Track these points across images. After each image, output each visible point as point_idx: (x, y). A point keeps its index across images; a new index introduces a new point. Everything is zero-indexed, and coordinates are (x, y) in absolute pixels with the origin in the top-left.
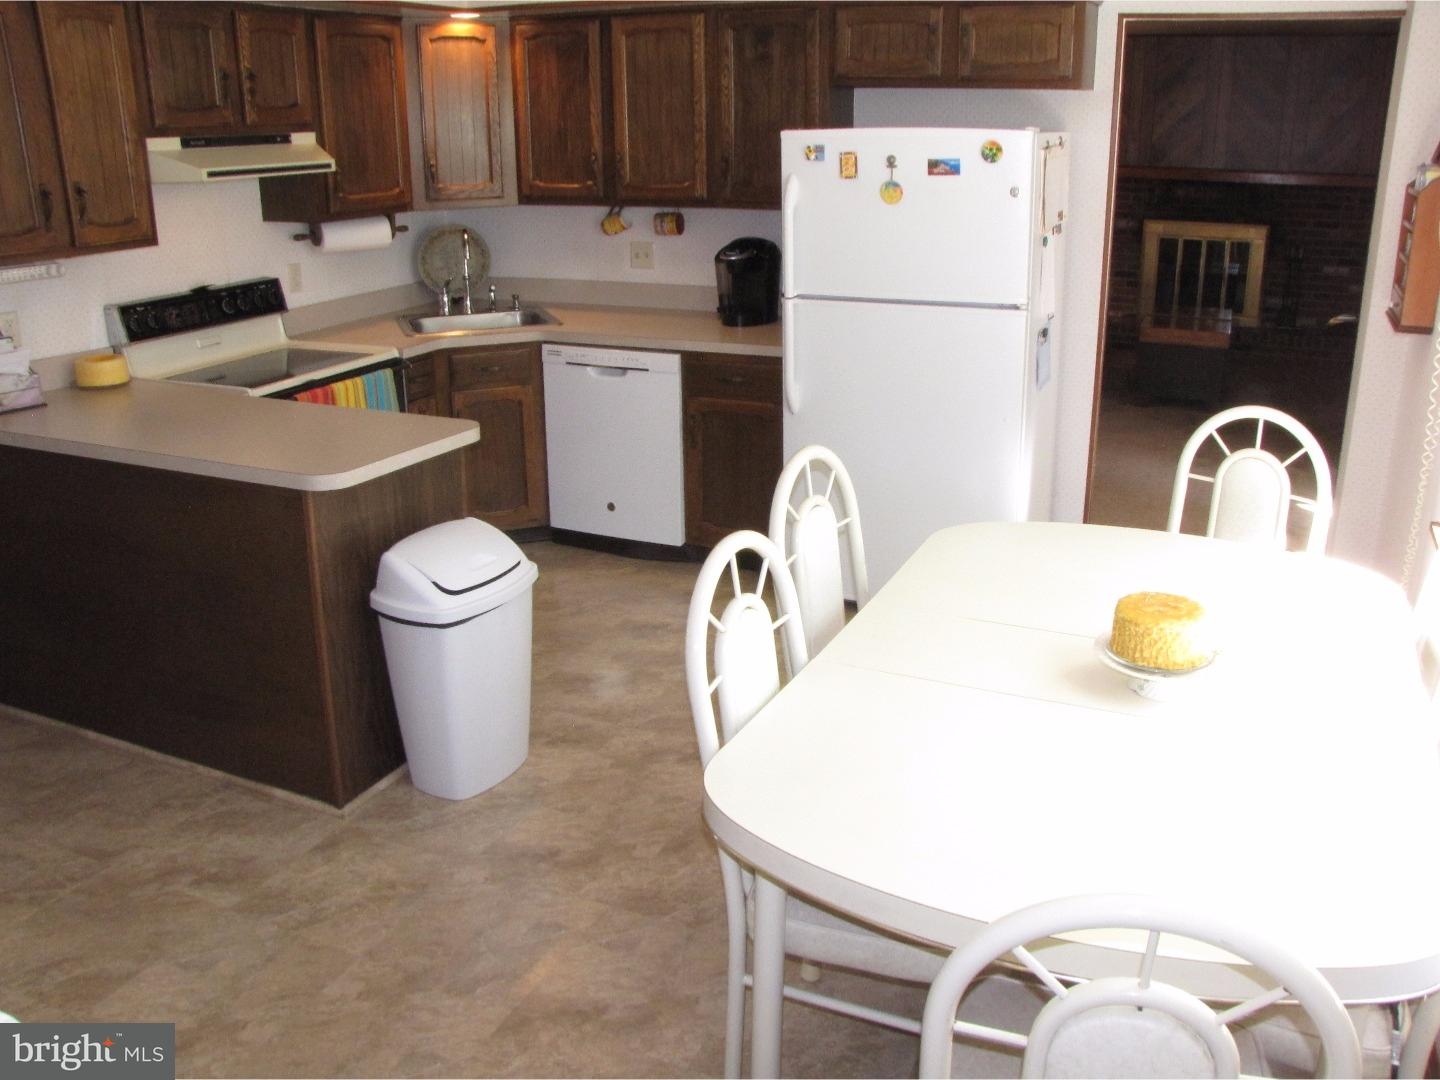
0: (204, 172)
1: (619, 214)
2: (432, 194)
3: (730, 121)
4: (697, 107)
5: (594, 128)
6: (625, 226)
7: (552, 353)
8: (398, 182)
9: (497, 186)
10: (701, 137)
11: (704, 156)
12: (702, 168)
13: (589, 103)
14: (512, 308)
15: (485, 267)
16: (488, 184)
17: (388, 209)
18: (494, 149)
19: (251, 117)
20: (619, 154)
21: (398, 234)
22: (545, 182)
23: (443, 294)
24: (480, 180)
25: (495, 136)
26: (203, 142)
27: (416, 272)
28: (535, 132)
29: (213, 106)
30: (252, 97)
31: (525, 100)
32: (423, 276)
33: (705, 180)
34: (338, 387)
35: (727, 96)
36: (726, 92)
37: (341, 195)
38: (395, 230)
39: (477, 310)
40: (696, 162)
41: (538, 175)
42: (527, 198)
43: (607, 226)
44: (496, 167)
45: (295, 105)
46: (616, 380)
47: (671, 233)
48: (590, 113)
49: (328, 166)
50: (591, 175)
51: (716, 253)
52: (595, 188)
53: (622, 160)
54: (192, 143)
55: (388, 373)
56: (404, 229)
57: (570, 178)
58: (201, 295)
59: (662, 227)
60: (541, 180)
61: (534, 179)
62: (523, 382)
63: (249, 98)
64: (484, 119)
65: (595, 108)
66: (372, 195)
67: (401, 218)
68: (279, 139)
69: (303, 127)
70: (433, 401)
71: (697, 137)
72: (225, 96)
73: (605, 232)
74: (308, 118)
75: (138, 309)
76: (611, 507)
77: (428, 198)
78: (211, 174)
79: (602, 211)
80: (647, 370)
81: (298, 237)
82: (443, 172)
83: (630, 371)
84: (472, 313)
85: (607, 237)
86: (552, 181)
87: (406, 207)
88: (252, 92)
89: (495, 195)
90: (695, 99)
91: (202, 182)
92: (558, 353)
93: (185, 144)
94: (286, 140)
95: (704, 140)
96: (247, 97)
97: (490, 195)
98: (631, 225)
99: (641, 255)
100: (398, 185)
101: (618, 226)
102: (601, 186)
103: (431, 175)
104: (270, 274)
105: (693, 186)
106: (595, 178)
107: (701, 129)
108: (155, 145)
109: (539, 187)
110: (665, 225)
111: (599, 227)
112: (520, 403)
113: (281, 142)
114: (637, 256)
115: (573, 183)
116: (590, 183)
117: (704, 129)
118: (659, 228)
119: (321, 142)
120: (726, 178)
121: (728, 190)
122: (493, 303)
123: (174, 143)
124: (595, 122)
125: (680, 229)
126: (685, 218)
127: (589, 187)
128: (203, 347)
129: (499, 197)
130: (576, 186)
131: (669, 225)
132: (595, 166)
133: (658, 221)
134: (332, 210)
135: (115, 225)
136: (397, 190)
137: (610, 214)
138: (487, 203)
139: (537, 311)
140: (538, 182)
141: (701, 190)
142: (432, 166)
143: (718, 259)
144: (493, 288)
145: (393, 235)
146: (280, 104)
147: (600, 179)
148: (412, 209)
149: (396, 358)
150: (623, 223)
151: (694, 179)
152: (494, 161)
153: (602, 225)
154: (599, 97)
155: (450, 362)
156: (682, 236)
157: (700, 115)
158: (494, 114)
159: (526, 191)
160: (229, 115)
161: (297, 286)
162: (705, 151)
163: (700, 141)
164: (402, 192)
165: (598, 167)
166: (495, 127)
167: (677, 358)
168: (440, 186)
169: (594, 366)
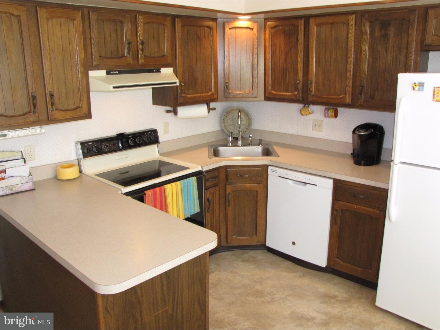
0: (111, 87)
1: (308, 107)
2: (227, 95)
3: (365, 67)
4: (349, 60)
5: (299, 68)
6: (311, 112)
7: (272, 171)
8: (212, 90)
9: (255, 92)
10: (350, 75)
11: (351, 84)
12: (349, 89)
13: (297, 57)
14: (259, 145)
15: (249, 125)
16: (251, 91)
17: (207, 101)
18: (255, 76)
19: (141, 61)
20: (310, 81)
21: (211, 111)
22: (276, 92)
23: (229, 137)
24: (248, 90)
25: (255, 70)
26: (117, 72)
27: (221, 126)
28: (273, 70)
29: (123, 56)
30: (142, 53)
31: (269, 55)
32: (223, 128)
33: (351, 95)
34: (168, 187)
35: (364, 55)
36: (364, 53)
37: (184, 95)
38: (209, 109)
39: (243, 145)
40: (347, 86)
41: (273, 89)
42: (268, 98)
43: (303, 112)
44: (255, 84)
45: (164, 56)
46: (301, 187)
47: (332, 117)
48: (297, 61)
49: (175, 83)
50: (297, 89)
51: (353, 129)
52: (298, 95)
53: (311, 84)
54: (111, 73)
55: (194, 179)
56: (214, 109)
57: (287, 90)
58: (121, 136)
59: (328, 114)
60: (274, 91)
61: (271, 90)
62: (259, 183)
63: (141, 53)
64: (251, 63)
65: (300, 59)
66: (199, 95)
67: (212, 105)
68: (154, 71)
69: (167, 66)
70: (217, 188)
71: (348, 74)
72: (129, 52)
73: (302, 114)
74: (170, 61)
75: (89, 143)
76: (294, 243)
77: (224, 96)
78: (115, 87)
79: (301, 106)
80: (316, 185)
81: (168, 112)
82: (232, 86)
83: (308, 185)
84: (241, 146)
85: (303, 116)
86: (279, 91)
87: (214, 100)
88: (142, 50)
89: (254, 96)
90: (349, 56)
91: (110, 92)
92: (275, 172)
93: (108, 73)
94: (158, 71)
95: (351, 76)
96: (140, 52)
97: (251, 96)
98: (313, 112)
99: (317, 126)
100: (212, 91)
101: (308, 112)
102: (301, 95)
103: (226, 86)
104: (154, 127)
105: (344, 98)
106: (298, 90)
107: (350, 70)
108: (92, 74)
109: (273, 93)
110: (329, 113)
111: (299, 112)
112: (257, 192)
113: (156, 72)
114: (315, 126)
115: (288, 93)
116: (296, 93)
117: (352, 70)
118: (326, 115)
119: (175, 72)
120: (361, 95)
121: (362, 100)
122: (251, 142)
123: (103, 73)
124: (300, 66)
125: (336, 116)
126: (339, 111)
127: (295, 95)
128: (119, 159)
129: (255, 97)
130: (289, 94)
131: (331, 113)
132: (299, 85)
133: (326, 112)
134: (179, 102)
135: (70, 110)
136: (210, 93)
137: (304, 106)
138: (251, 99)
139: (269, 147)
140: (273, 91)
141: (348, 100)
142: (227, 83)
143: (354, 132)
144: (251, 136)
145: (209, 112)
146: (156, 55)
147: (301, 92)
148: (217, 101)
149: (200, 171)
150: (310, 110)
151: (345, 94)
152: (254, 81)
153: (301, 111)
154: (302, 54)
155: (227, 171)
156: (336, 119)
157: (351, 63)
158: (255, 62)
159: (267, 95)
160: (130, 60)
161: (166, 132)
162: (351, 80)
163: (349, 76)
164: (213, 94)
165: (300, 86)
166: (255, 66)
167: (331, 181)
168: (230, 91)
169: (291, 180)
